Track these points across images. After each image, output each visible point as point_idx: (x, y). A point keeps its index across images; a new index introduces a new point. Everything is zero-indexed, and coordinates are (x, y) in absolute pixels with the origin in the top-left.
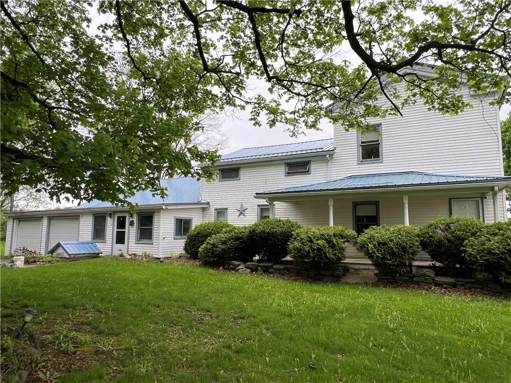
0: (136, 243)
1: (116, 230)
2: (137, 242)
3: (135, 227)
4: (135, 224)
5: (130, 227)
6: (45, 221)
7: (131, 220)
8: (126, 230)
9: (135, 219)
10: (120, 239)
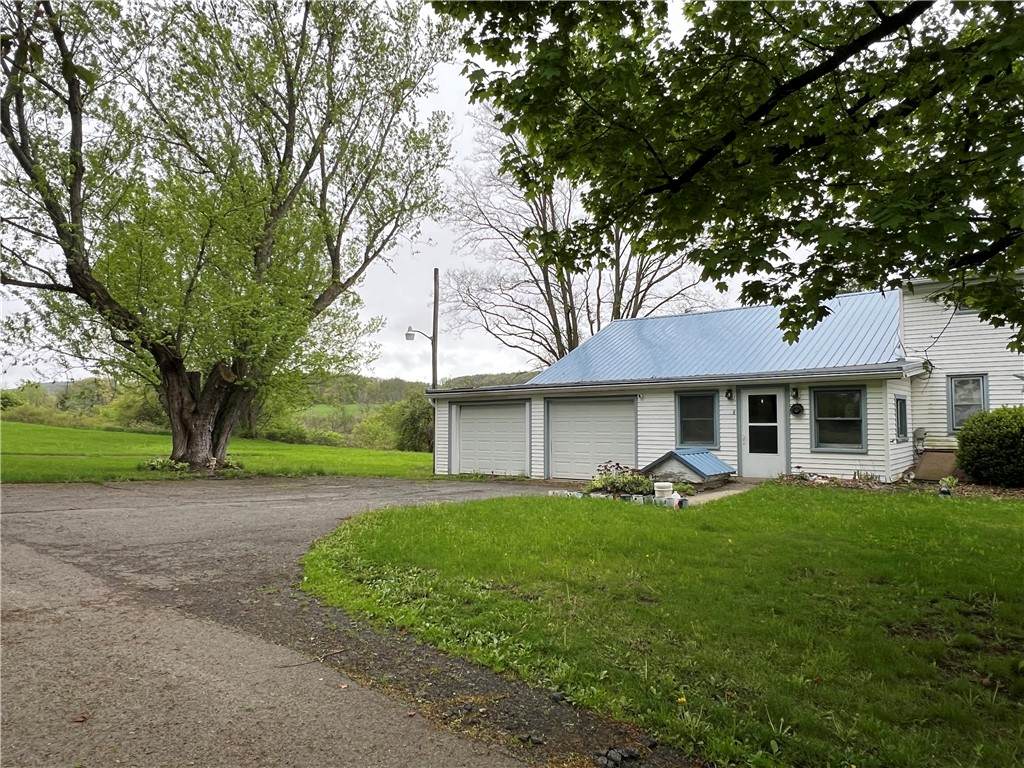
0: (812, 452)
1: (746, 424)
2: (814, 449)
3: (808, 417)
4: (807, 412)
5: (792, 417)
6: (538, 408)
7: (793, 402)
8: (780, 424)
9: (806, 402)
10: (763, 441)
